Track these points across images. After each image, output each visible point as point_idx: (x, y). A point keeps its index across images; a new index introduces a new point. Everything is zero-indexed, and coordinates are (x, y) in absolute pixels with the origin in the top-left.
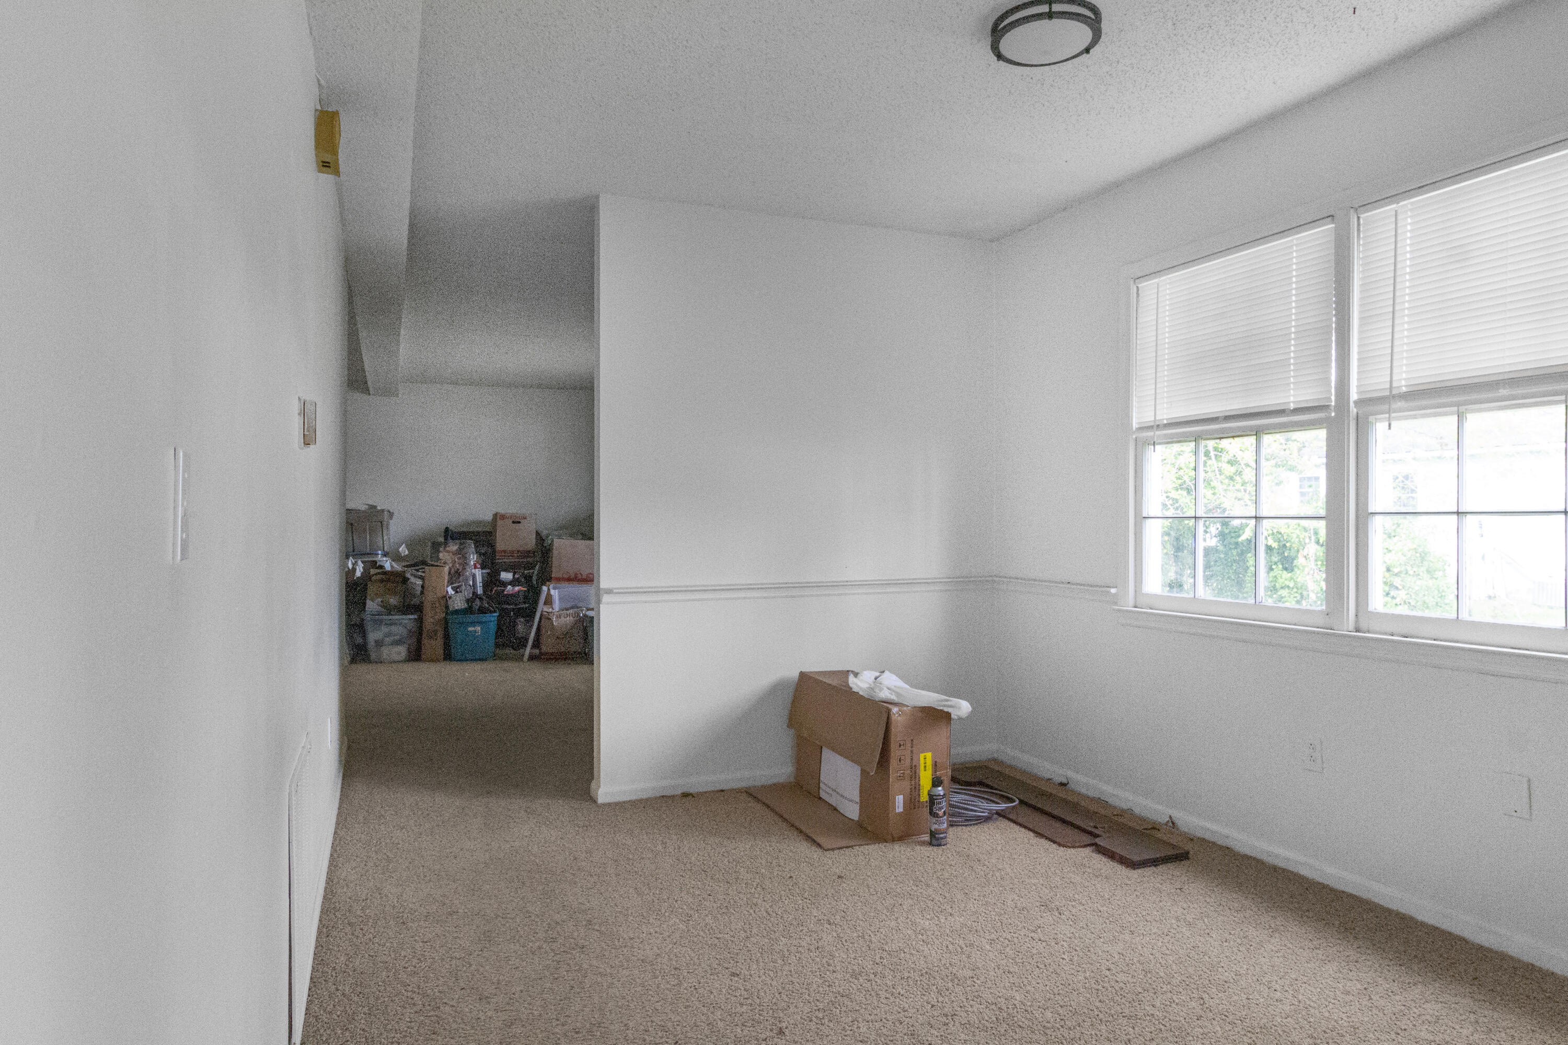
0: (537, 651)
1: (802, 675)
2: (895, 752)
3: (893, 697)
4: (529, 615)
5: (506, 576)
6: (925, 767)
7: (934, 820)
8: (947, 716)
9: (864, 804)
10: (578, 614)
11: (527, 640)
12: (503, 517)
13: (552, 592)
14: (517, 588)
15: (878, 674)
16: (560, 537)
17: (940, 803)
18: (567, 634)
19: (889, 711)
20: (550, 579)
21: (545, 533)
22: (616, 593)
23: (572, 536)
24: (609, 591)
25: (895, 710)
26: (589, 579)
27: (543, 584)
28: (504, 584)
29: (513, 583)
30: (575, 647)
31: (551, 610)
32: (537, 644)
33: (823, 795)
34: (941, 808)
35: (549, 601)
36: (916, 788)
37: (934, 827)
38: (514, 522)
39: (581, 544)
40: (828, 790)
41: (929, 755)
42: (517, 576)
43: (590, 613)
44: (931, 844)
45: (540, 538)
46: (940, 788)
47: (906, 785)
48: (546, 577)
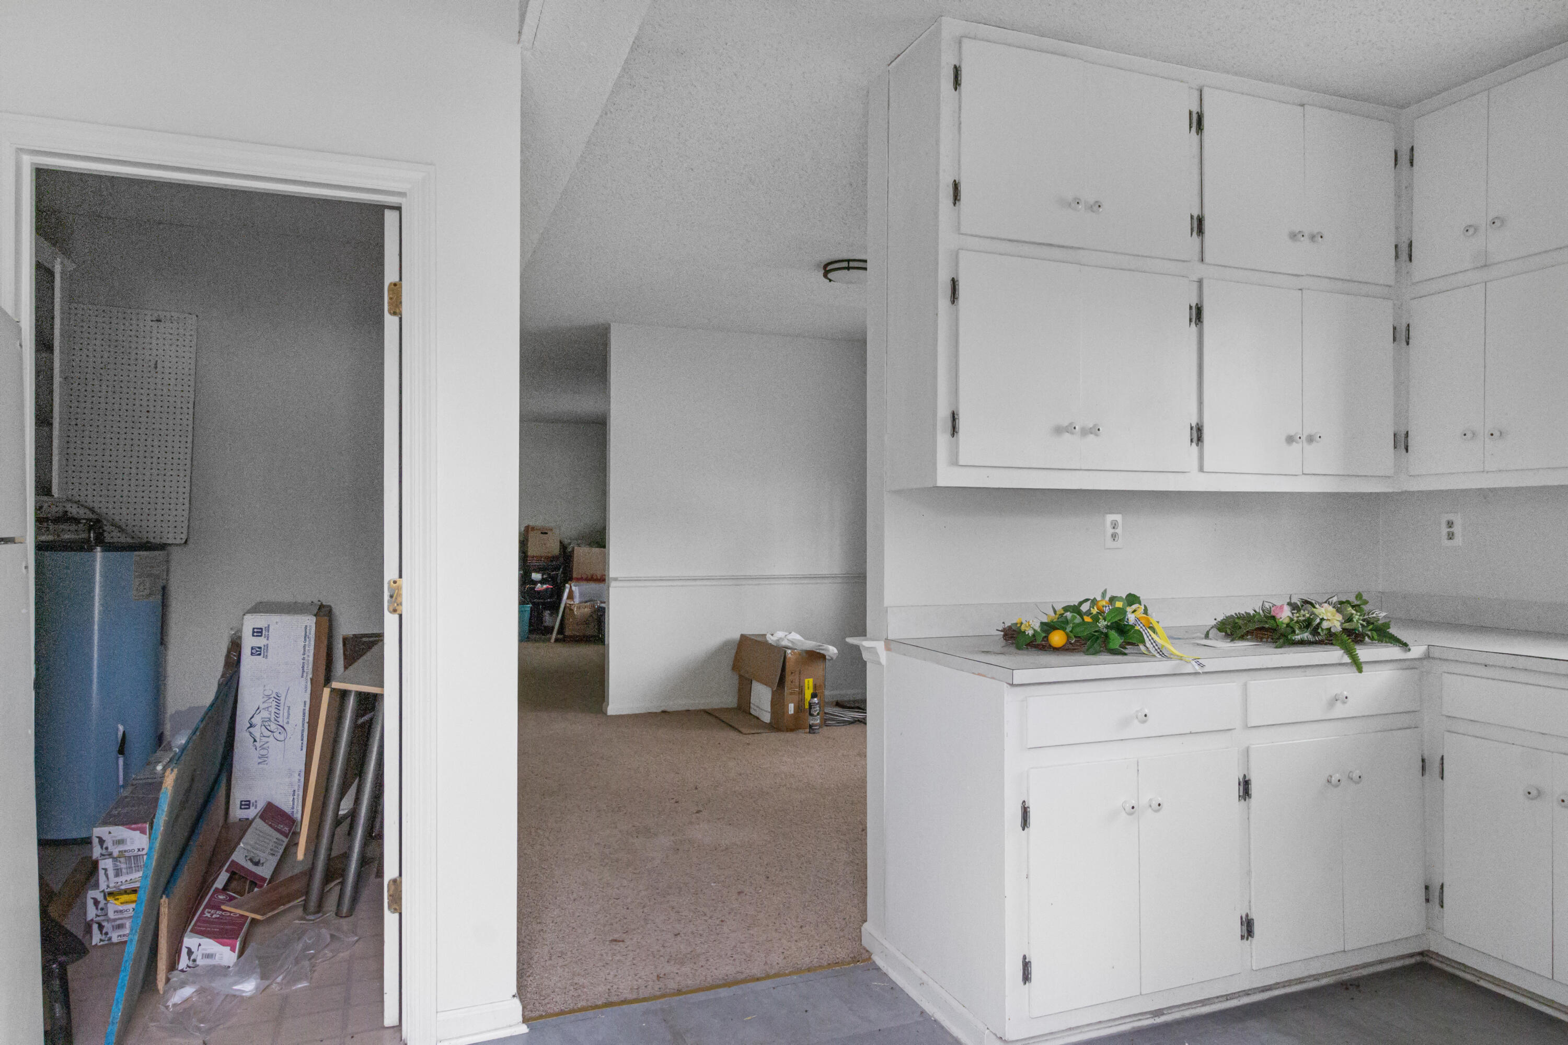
0: (560, 636)
1: (742, 636)
2: (789, 678)
3: (790, 645)
4: (554, 607)
5: (536, 576)
6: (808, 687)
7: (811, 718)
8: (823, 657)
9: (774, 713)
10: (594, 606)
11: (553, 628)
12: (533, 529)
13: (574, 588)
14: (545, 586)
15: (787, 633)
16: (579, 545)
17: (815, 708)
18: (586, 622)
19: (785, 652)
20: (571, 579)
21: (566, 541)
22: (620, 580)
23: (590, 545)
24: (616, 579)
25: (789, 651)
26: (602, 579)
27: (566, 581)
28: (535, 583)
29: (543, 582)
30: (591, 631)
31: (572, 603)
32: (561, 630)
33: (753, 712)
34: (816, 711)
35: (571, 596)
36: (802, 700)
37: (811, 722)
38: (542, 533)
39: (596, 550)
40: (755, 708)
41: (811, 680)
42: (545, 576)
43: (603, 605)
44: (810, 732)
45: (563, 547)
46: (816, 699)
47: (796, 697)
48: (568, 577)
